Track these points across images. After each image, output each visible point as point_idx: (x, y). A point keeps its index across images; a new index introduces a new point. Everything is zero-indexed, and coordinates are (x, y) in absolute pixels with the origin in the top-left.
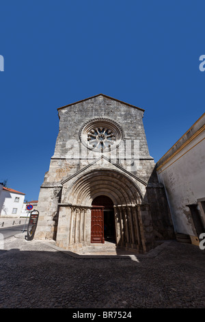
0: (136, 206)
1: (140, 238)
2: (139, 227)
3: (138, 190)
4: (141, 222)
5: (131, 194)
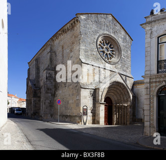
5: (125, 99)
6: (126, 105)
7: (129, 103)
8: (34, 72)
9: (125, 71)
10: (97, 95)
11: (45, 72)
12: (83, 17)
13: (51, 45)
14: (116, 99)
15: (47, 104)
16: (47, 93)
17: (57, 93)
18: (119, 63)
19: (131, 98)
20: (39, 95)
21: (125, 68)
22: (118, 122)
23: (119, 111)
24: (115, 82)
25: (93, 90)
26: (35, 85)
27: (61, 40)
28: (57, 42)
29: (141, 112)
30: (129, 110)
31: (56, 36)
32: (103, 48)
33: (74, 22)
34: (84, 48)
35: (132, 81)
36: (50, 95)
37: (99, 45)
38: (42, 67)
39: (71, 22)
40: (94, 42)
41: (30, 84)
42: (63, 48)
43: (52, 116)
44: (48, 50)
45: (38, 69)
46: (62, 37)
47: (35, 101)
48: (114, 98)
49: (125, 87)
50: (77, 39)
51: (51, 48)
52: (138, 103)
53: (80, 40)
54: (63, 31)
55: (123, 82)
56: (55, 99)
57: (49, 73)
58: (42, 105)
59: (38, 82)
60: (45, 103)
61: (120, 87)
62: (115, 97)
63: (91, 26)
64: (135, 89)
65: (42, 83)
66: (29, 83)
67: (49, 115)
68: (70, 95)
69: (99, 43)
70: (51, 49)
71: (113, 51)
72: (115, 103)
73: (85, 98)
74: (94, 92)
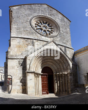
0: (67, 74)
1: (68, 89)
2: (68, 84)
3: (69, 65)
4: (69, 81)
5: (65, 67)
7: (69, 71)
18: (58, 36)
19: (71, 66)
21: (64, 41)
30: (70, 77)
52: (79, 70)
64: (76, 59)
73: (13, 68)
74: (23, 61)
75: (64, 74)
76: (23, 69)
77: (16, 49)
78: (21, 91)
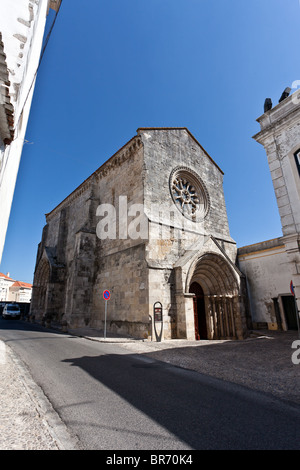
0: (233, 297)
2: (234, 319)
3: (236, 279)
5: (228, 283)
6: (231, 296)
7: (236, 292)
8: (55, 233)
9: (219, 231)
10: (177, 281)
11: (79, 235)
12: (147, 136)
13: (93, 186)
14: (210, 285)
15: (79, 297)
16: (80, 275)
17: (99, 276)
18: (208, 218)
19: (239, 281)
20: (62, 278)
21: (218, 227)
22: (219, 331)
23: (217, 308)
24: (207, 253)
25: (170, 272)
26: (55, 258)
27: (111, 179)
28: (103, 181)
29: (262, 309)
30: (238, 305)
31: (102, 170)
32: (178, 193)
33: (134, 145)
34: (150, 193)
35: (235, 248)
36: (86, 279)
37: (174, 188)
38: (73, 226)
39: (129, 146)
40: (165, 183)
41: (45, 255)
42: (113, 193)
43: (87, 321)
44: (87, 194)
45: (64, 228)
46: (113, 172)
47: (52, 290)
48: (206, 284)
49: (225, 263)
50: (139, 178)
51: (93, 192)
52: (252, 290)
53: (143, 178)
54: (115, 161)
55: (220, 252)
56: (96, 287)
57: (87, 238)
58: (69, 300)
59: (63, 253)
60: (75, 296)
61: (217, 262)
62: (208, 281)
63: (159, 153)
64: (243, 264)
65: (70, 257)
66: (45, 253)
67: (83, 321)
68: (126, 281)
69: (172, 184)
70: (93, 194)
71: (194, 197)
72: (208, 292)
73: (157, 286)
74: (171, 274)
75: (228, 298)
76: (171, 289)
77: (157, 250)
78: (170, 334)
